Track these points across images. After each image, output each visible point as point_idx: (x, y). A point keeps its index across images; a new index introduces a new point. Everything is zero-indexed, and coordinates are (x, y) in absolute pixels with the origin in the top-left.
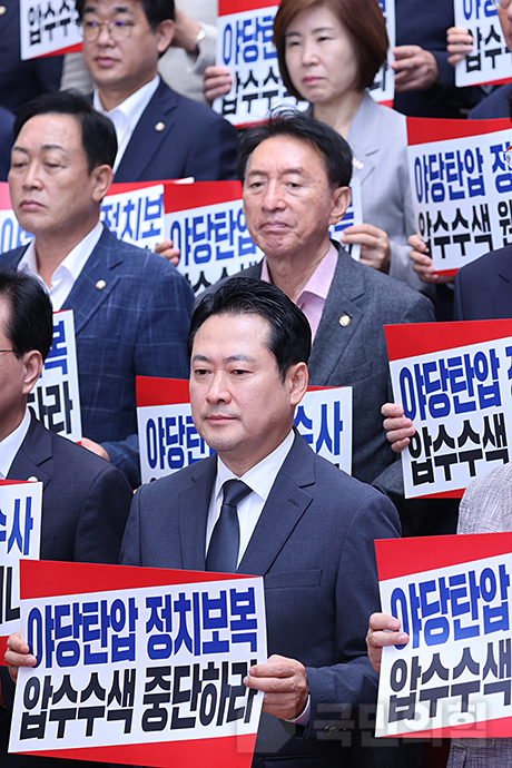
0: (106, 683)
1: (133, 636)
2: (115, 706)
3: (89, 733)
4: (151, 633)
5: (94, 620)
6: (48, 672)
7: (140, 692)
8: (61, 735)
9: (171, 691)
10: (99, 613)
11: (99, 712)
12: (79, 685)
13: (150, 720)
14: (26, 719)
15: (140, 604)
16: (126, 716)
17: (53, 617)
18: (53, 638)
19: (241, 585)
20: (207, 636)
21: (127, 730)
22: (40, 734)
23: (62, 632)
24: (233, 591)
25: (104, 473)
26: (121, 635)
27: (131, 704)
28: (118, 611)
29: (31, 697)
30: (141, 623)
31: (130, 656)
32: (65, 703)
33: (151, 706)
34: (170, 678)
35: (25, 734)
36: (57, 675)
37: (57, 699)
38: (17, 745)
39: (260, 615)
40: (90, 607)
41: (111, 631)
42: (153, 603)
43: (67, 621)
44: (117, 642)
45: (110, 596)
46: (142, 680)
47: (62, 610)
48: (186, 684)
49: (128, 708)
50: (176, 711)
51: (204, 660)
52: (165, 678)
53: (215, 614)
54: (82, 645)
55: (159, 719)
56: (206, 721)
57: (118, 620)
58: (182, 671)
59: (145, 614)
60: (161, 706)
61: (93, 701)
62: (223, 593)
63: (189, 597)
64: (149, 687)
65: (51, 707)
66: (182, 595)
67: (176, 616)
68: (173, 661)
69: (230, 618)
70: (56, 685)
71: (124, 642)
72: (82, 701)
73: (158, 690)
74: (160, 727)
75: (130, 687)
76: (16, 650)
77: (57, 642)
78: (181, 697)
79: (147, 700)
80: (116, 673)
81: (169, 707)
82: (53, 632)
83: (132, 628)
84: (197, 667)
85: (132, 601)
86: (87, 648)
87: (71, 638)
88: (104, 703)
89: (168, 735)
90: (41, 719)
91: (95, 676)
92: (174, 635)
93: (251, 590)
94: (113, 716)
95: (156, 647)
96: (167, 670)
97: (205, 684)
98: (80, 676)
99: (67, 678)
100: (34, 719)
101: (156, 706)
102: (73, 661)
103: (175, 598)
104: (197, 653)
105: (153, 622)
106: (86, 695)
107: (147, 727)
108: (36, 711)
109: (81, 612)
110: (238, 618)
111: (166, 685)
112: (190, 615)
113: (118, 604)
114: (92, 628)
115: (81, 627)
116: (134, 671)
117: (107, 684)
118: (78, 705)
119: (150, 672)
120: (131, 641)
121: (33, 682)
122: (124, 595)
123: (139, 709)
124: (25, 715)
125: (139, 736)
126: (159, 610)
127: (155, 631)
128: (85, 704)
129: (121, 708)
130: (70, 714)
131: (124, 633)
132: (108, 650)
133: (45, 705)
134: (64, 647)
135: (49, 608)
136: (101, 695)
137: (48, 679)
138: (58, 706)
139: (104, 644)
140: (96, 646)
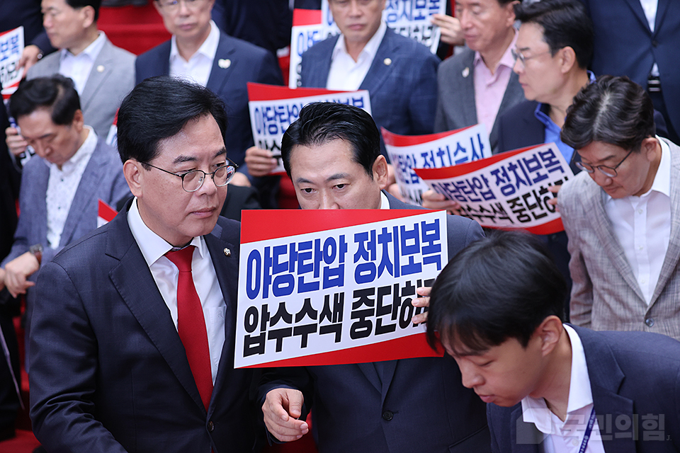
0: (318, 306)
1: (342, 267)
2: (326, 322)
3: (304, 344)
4: (358, 263)
5: (308, 256)
6: (265, 301)
7: (348, 309)
8: (279, 348)
9: (375, 307)
10: (313, 250)
11: (312, 328)
13: (357, 330)
14: (248, 340)
15: (350, 240)
16: (337, 329)
17: (271, 256)
18: (271, 273)
19: (429, 218)
20: (404, 260)
21: (338, 339)
22: (261, 350)
24: (423, 223)
26: (332, 266)
27: (341, 319)
28: (330, 247)
30: (349, 256)
31: (340, 282)
32: (281, 324)
34: (374, 297)
35: (248, 352)
36: (273, 302)
37: (274, 322)
38: (242, 362)
39: (443, 241)
40: (305, 245)
41: (322, 264)
42: (360, 238)
43: (284, 258)
44: (328, 272)
45: (323, 235)
46: (349, 301)
47: (280, 250)
48: (388, 300)
49: (337, 323)
50: (379, 321)
51: (402, 281)
52: (370, 297)
53: (410, 242)
54: (296, 277)
55: (365, 329)
56: (404, 324)
57: (330, 254)
58: (384, 291)
59: (353, 247)
60: (367, 319)
61: (307, 320)
62: (416, 225)
63: (390, 230)
64: (355, 305)
65: (269, 328)
66: (385, 230)
67: (379, 247)
68: (377, 283)
69: (422, 245)
70: (273, 311)
71: (334, 272)
72: (296, 322)
73: (364, 307)
74: (366, 334)
75: (339, 307)
77: (274, 277)
78: (383, 310)
79: (354, 315)
80: (327, 298)
81: (373, 319)
82: (271, 268)
83: (342, 259)
84: (397, 286)
85: (342, 238)
86: (301, 279)
87: (287, 273)
88: (317, 321)
89: (373, 339)
90: (261, 339)
91: (307, 301)
92: (377, 263)
93: (437, 221)
94: (325, 330)
95: (362, 274)
96: (371, 291)
97: (403, 299)
98: (294, 303)
99: (282, 305)
100: (255, 340)
101: (362, 319)
102: (288, 291)
103: (379, 232)
104: (397, 276)
105: (361, 253)
106: (299, 317)
107: (354, 335)
108: (256, 333)
109: (297, 250)
110: (427, 244)
111: (371, 303)
112: (391, 245)
113: (330, 241)
114: (306, 262)
115: (296, 263)
116: (342, 294)
118: (294, 325)
119: (356, 294)
120: (340, 271)
121: (252, 311)
122: (335, 234)
123: (347, 322)
124: (247, 338)
125: (347, 342)
126: (365, 243)
127: (362, 261)
128: (299, 324)
129: (331, 324)
130: (286, 332)
131: (335, 265)
132: (321, 279)
133: (263, 328)
134: (279, 280)
135: (267, 249)
136: (313, 314)
137: (265, 307)
138: (275, 327)
139: (316, 275)
140: (309, 278)
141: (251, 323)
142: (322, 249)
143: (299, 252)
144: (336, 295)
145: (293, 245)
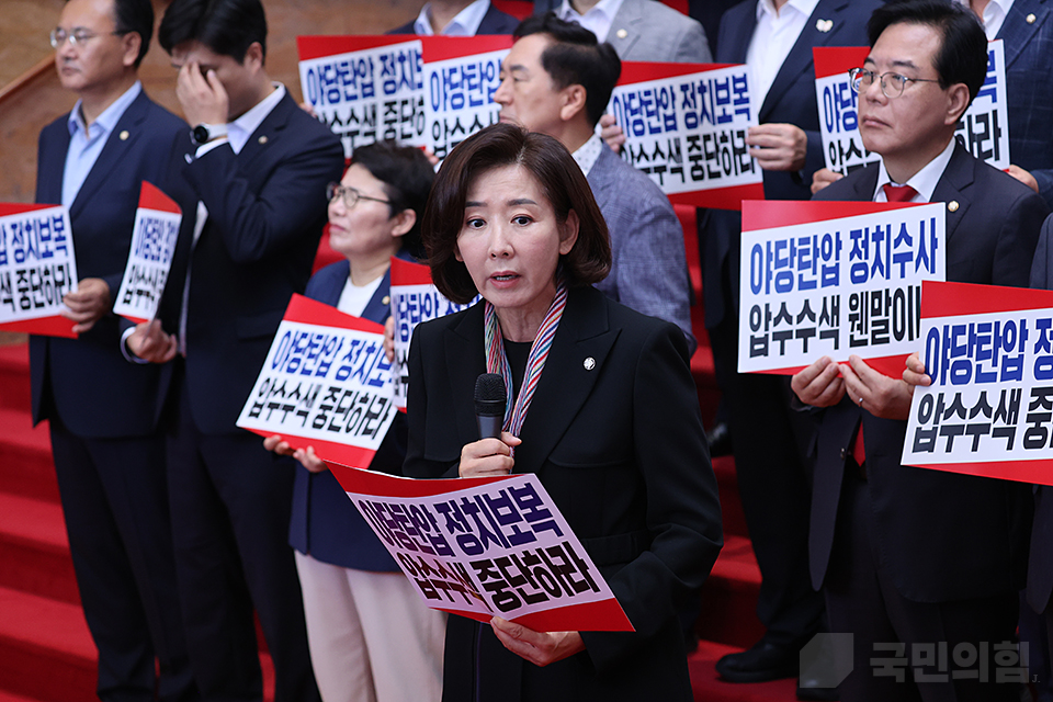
1: (1021, 357)
2: (1000, 424)
3: (975, 448)
4: (1039, 355)
5: (987, 340)
6: (942, 389)
7: (1024, 411)
8: (949, 449)
10: (992, 334)
11: (984, 429)
12: (969, 402)
13: (1031, 438)
14: (920, 433)
15: (1031, 326)
16: (1009, 433)
17: (950, 336)
18: (949, 357)
21: (1010, 447)
22: (930, 448)
23: (958, 351)
25: (1022, 198)
26: (1010, 355)
27: (1015, 423)
28: (1010, 332)
30: (1030, 344)
31: (1018, 376)
32: (955, 420)
33: (1033, 425)
35: (917, 448)
36: (949, 391)
37: (948, 415)
38: (909, 458)
40: (984, 327)
41: (1002, 352)
43: (962, 340)
44: (1006, 362)
45: (1003, 317)
46: (1027, 399)
47: (959, 330)
49: (1012, 425)
54: (974, 364)
55: (1040, 438)
57: (1009, 341)
59: (1034, 336)
60: (1043, 424)
61: (981, 418)
64: (1033, 406)
65: (942, 422)
70: (948, 402)
71: (1013, 362)
72: (970, 418)
73: (1041, 409)
74: (1040, 444)
75: (1015, 406)
76: (914, 370)
77: (952, 361)
79: (1030, 418)
80: (1004, 392)
82: (949, 351)
83: (1022, 349)
85: (1023, 322)
87: (964, 357)
88: (991, 420)
90: (932, 434)
91: (984, 394)
94: (998, 433)
95: (1042, 368)
98: (970, 394)
99: (958, 396)
100: (926, 434)
101: (1038, 425)
102: (965, 380)
106: (974, 413)
107: (1028, 445)
108: (928, 426)
109: (976, 332)
113: (1011, 325)
114: (985, 347)
115: (975, 346)
116: (1020, 390)
117: (994, 403)
118: (967, 421)
119: (1035, 392)
120: (1019, 361)
121: (928, 398)
122: (1016, 316)
123: (1022, 426)
124: (919, 429)
125: (1020, 453)
128: (974, 421)
129: (1005, 425)
130: (958, 430)
131: (1014, 354)
132: (998, 370)
133: (936, 422)
134: (957, 365)
135: (946, 328)
136: (988, 413)
137: (941, 396)
138: (947, 423)
139: (995, 364)
140: (987, 366)
141: (925, 413)
142: (1001, 334)
143: (979, 335)
144: (1013, 391)
145: (972, 326)
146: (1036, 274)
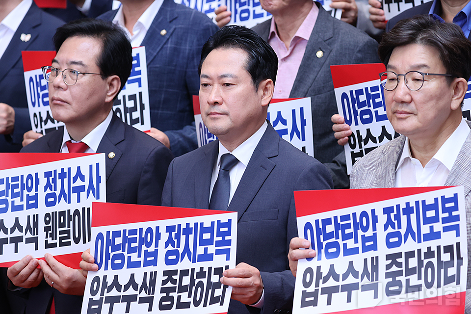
1: (156, 251)
2: (143, 294)
3: (128, 311)
4: (168, 249)
5: (134, 240)
6: (105, 273)
7: (158, 286)
8: (110, 312)
9: (177, 285)
10: (138, 236)
11: (133, 298)
12: (124, 281)
13: (164, 303)
14: (91, 302)
15: (163, 230)
16: (150, 301)
17: (111, 238)
18: (110, 251)
21: (150, 309)
22: (99, 311)
23: (118, 247)
26: (150, 250)
27: (153, 293)
28: (149, 235)
29: (95, 289)
30: (162, 243)
31: (154, 263)
32: (114, 293)
33: (164, 295)
34: (177, 277)
35: (90, 312)
36: (110, 274)
37: (110, 290)
40: (133, 232)
41: (144, 248)
42: (169, 229)
43: (119, 241)
44: (147, 254)
45: (145, 225)
46: (160, 278)
47: (117, 234)
48: (186, 281)
49: (151, 296)
50: (179, 298)
51: (197, 266)
52: (174, 277)
54: (126, 255)
55: (169, 303)
56: (197, 304)
57: (149, 241)
58: (184, 273)
59: (165, 237)
60: (171, 294)
61: (131, 291)
62: (212, 223)
64: (164, 282)
65: (106, 295)
66: (188, 225)
67: (183, 238)
68: (179, 267)
69: (216, 239)
70: (110, 281)
71: (151, 254)
72: (124, 292)
73: (169, 284)
74: (169, 307)
75: (153, 283)
76: (87, 261)
77: (112, 254)
78: (182, 289)
79: (162, 291)
80: (145, 274)
81: (175, 295)
82: (110, 248)
83: (157, 245)
84: (193, 270)
85: (157, 228)
86: (129, 258)
87: (120, 252)
88: (137, 292)
90: (100, 303)
91: (132, 275)
92: (181, 250)
94: (142, 301)
95: (170, 258)
96: (175, 272)
97: (197, 281)
98: (124, 275)
99: (116, 277)
100: (96, 303)
101: (168, 294)
102: (120, 267)
103: (183, 226)
104: (194, 262)
105: (169, 241)
106: (126, 288)
107: (162, 308)
108: (97, 297)
109: (127, 235)
110: (220, 239)
111: (174, 282)
112: (191, 237)
113: (150, 230)
114: (133, 245)
115: (127, 245)
116: (156, 273)
117: (139, 281)
118: (122, 294)
119: (165, 273)
120: (155, 254)
121: (97, 279)
122: (153, 224)
123: (158, 296)
124: (91, 300)
126: (173, 234)
127: (170, 247)
128: (126, 293)
129: (147, 296)
130: (117, 299)
131: (152, 249)
132: (142, 259)
133: (102, 293)
134: (115, 257)
135: (108, 233)
136: (135, 287)
137: (105, 277)
138: (110, 294)
139: (139, 256)
140: (134, 257)
142: (143, 236)
143: (129, 237)
144: (151, 273)
145: (125, 231)
146: (166, 197)
